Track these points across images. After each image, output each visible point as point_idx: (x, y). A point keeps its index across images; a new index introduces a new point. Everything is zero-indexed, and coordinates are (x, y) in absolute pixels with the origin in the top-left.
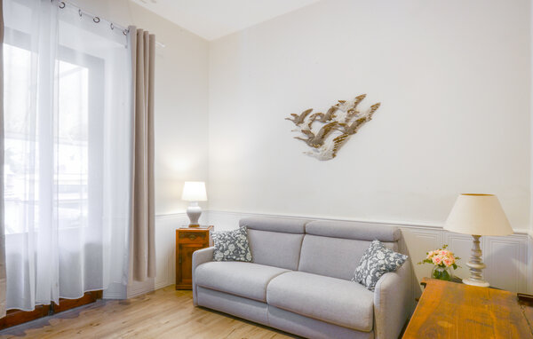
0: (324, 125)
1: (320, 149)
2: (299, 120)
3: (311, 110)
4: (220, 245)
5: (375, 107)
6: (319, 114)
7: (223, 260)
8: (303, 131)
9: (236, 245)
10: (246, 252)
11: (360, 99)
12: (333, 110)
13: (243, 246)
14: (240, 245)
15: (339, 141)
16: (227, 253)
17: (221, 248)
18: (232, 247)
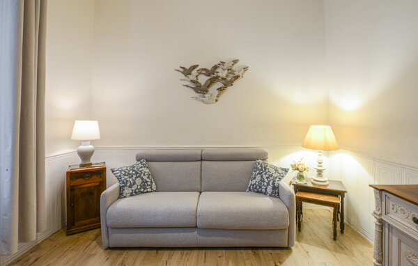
0: (209, 78)
1: (206, 95)
2: (186, 72)
3: (197, 66)
4: (127, 181)
5: (246, 69)
6: (205, 69)
7: (132, 195)
8: (192, 81)
9: (142, 179)
10: (152, 182)
11: (235, 62)
12: (216, 67)
13: (148, 178)
14: (145, 178)
15: (220, 90)
16: (134, 188)
17: (128, 184)
18: (139, 181)
